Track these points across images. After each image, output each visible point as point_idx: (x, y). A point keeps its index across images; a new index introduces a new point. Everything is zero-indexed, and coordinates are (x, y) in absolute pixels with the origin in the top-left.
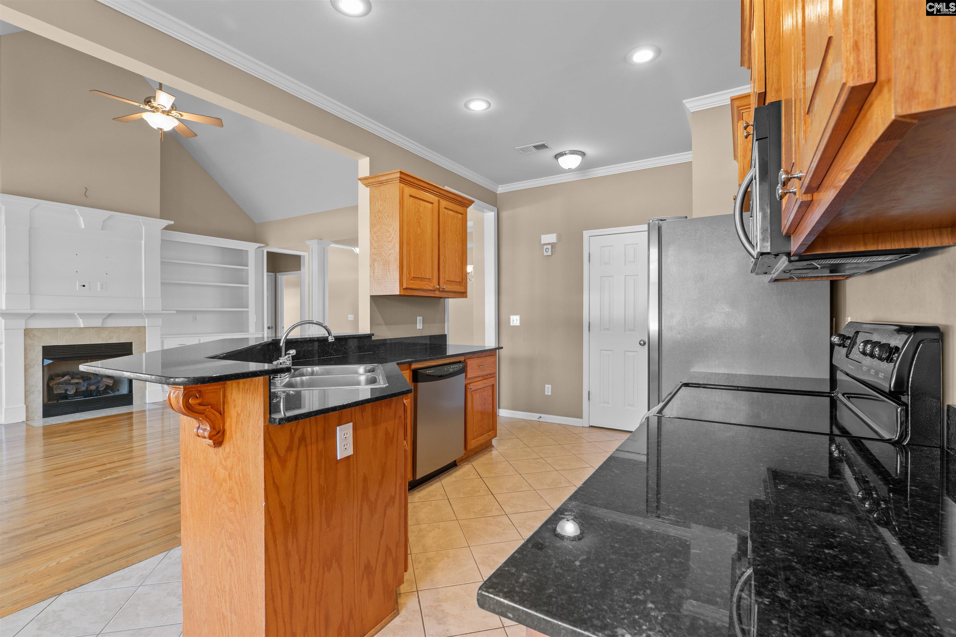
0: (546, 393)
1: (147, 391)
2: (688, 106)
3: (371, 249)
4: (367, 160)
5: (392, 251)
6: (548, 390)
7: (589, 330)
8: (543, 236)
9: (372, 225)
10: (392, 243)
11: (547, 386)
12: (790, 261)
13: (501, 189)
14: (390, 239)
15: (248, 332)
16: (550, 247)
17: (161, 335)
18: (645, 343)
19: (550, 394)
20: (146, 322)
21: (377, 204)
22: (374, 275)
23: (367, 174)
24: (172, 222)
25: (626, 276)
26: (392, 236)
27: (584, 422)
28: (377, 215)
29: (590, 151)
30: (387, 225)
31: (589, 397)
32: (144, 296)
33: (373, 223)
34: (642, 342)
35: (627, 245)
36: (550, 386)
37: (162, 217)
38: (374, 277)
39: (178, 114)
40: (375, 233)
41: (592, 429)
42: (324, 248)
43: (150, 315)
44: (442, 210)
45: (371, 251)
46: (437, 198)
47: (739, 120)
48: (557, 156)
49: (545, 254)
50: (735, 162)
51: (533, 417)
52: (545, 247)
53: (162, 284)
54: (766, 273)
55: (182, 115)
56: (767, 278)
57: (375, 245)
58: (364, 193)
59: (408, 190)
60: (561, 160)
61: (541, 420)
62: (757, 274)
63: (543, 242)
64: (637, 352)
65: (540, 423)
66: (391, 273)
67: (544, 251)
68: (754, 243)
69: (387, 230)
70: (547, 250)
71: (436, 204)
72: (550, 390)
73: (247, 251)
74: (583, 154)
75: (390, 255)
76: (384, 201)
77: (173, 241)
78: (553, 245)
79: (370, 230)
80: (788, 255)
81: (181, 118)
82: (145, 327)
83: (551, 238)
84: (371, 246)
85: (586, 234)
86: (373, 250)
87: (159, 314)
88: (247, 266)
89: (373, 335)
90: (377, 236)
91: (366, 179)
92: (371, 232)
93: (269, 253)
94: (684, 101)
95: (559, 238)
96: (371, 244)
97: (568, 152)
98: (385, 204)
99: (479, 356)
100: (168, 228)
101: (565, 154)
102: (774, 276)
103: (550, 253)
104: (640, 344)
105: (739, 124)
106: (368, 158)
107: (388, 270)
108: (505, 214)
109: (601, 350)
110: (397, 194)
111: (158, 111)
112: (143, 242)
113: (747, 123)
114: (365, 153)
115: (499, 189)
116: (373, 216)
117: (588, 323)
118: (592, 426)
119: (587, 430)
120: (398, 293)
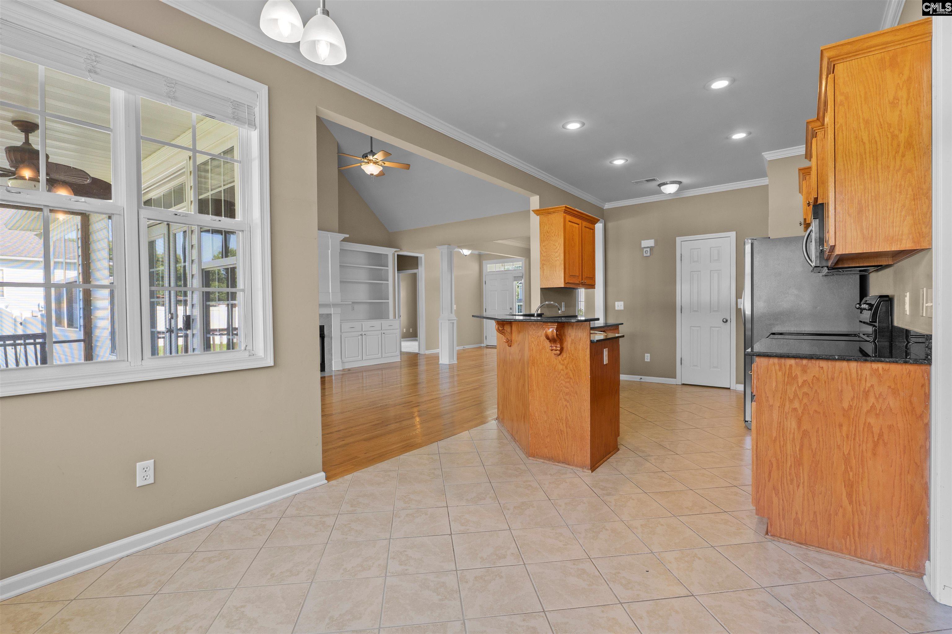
0: (646, 360)
1: (333, 361)
2: (766, 156)
3: (541, 257)
4: (537, 197)
5: (558, 258)
6: (648, 357)
7: (681, 312)
8: (643, 242)
9: (542, 241)
10: (558, 253)
11: (646, 355)
12: (828, 270)
13: (607, 206)
14: (556, 250)
15: (389, 319)
16: (648, 249)
17: (341, 320)
18: (727, 321)
19: (649, 360)
20: (332, 311)
21: (546, 227)
22: (543, 274)
23: (537, 207)
24: (348, 236)
25: (711, 271)
26: (558, 248)
27: (678, 381)
28: (545, 235)
29: (686, 180)
30: (554, 241)
31: (681, 362)
32: (330, 291)
33: (543, 240)
34: (725, 320)
35: (712, 247)
36: (649, 355)
37: (341, 231)
38: (543, 276)
39: (383, 163)
40: (544, 246)
41: (684, 386)
42: (451, 251)
43: (335, 305)
44: (583, 228)
45: (541, 258)
46: (581, 221)
47: (803, 180)
48: (660, 185)
49: (645, 255)
50: (800, 195)
51: (636, 378)
52: (645, 250)
53: (341, 282)
54: (819, 272)
55: (384, 163)
56: (821, 274)
57: (544, 254)
58: (535, 220)
59: (569, 217)
60: (663, 188)
61: (642, 380)
62: (815, 273)
63: (643, 246)
64: (720, 327)
65: (641, 383)
66: (558, 273)
67: (644, 253)
68: (812, 260)
69: (554, 245)
70: (647, 252)
71: (580, 225)
72: (649, 358)
73: (387, 255)
74: (680, 183)
75: (556, 261)
76: (552, 225)
77: (345, 250)
78: (651, 248)
79: (540, 244)
80: (827, 267)
81: (384, 165)
82: (331, 314)
83: (650, 243)
84: (540, 255)
85: (679, 240)
86: (543, 258)
87: (340, 304)
88: (387, 267)
89: (543, 314)
90: (545, 249)
91: (538, 210)
92: (540, 245)
93: (398, 255)
94: (763, 154)
95: (656, 242)
96: (541, 253)
97: (669, 182)
98: (552, 227)
99: (611, 329)
100: (345, 240)
101: (667, 184)
102: (824, 274)
103: (649, 254)
104: (723, 321)
105: (803, 182)
106: (539, 196)
107: (554, 271)
108: (610, 225)
109: (691, 327)
110: (562, 220)
111: (371, 162)
112: (330, 251)
113: (809, 202)
114: (536, 193)
115: (606, 206)
116: (542, 235)
117: (680, 307)
118: (683, 384)
119: (680, 386)
120: (563, 286)
